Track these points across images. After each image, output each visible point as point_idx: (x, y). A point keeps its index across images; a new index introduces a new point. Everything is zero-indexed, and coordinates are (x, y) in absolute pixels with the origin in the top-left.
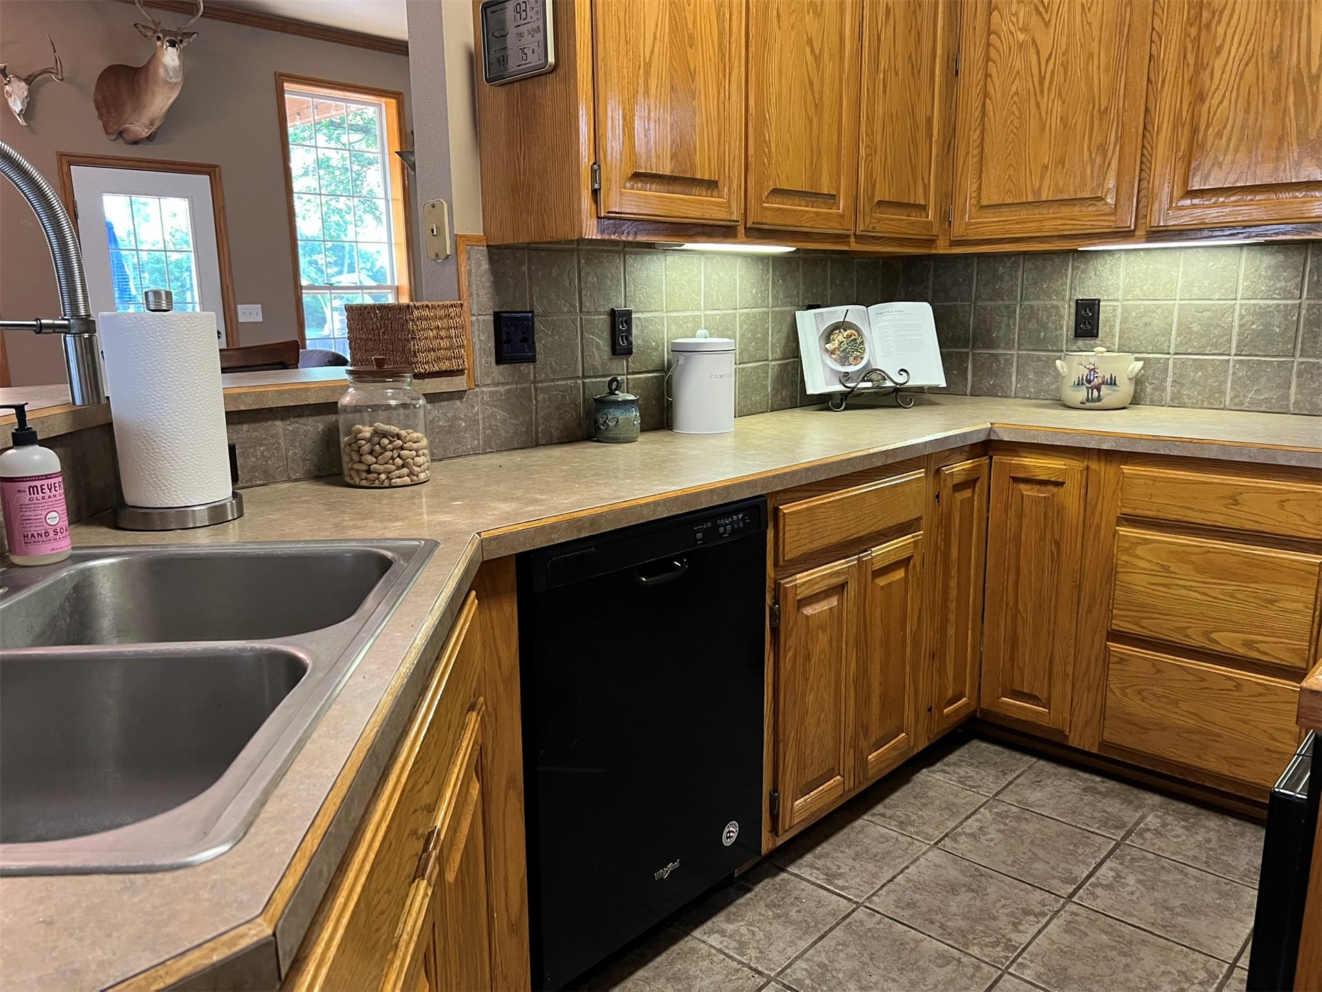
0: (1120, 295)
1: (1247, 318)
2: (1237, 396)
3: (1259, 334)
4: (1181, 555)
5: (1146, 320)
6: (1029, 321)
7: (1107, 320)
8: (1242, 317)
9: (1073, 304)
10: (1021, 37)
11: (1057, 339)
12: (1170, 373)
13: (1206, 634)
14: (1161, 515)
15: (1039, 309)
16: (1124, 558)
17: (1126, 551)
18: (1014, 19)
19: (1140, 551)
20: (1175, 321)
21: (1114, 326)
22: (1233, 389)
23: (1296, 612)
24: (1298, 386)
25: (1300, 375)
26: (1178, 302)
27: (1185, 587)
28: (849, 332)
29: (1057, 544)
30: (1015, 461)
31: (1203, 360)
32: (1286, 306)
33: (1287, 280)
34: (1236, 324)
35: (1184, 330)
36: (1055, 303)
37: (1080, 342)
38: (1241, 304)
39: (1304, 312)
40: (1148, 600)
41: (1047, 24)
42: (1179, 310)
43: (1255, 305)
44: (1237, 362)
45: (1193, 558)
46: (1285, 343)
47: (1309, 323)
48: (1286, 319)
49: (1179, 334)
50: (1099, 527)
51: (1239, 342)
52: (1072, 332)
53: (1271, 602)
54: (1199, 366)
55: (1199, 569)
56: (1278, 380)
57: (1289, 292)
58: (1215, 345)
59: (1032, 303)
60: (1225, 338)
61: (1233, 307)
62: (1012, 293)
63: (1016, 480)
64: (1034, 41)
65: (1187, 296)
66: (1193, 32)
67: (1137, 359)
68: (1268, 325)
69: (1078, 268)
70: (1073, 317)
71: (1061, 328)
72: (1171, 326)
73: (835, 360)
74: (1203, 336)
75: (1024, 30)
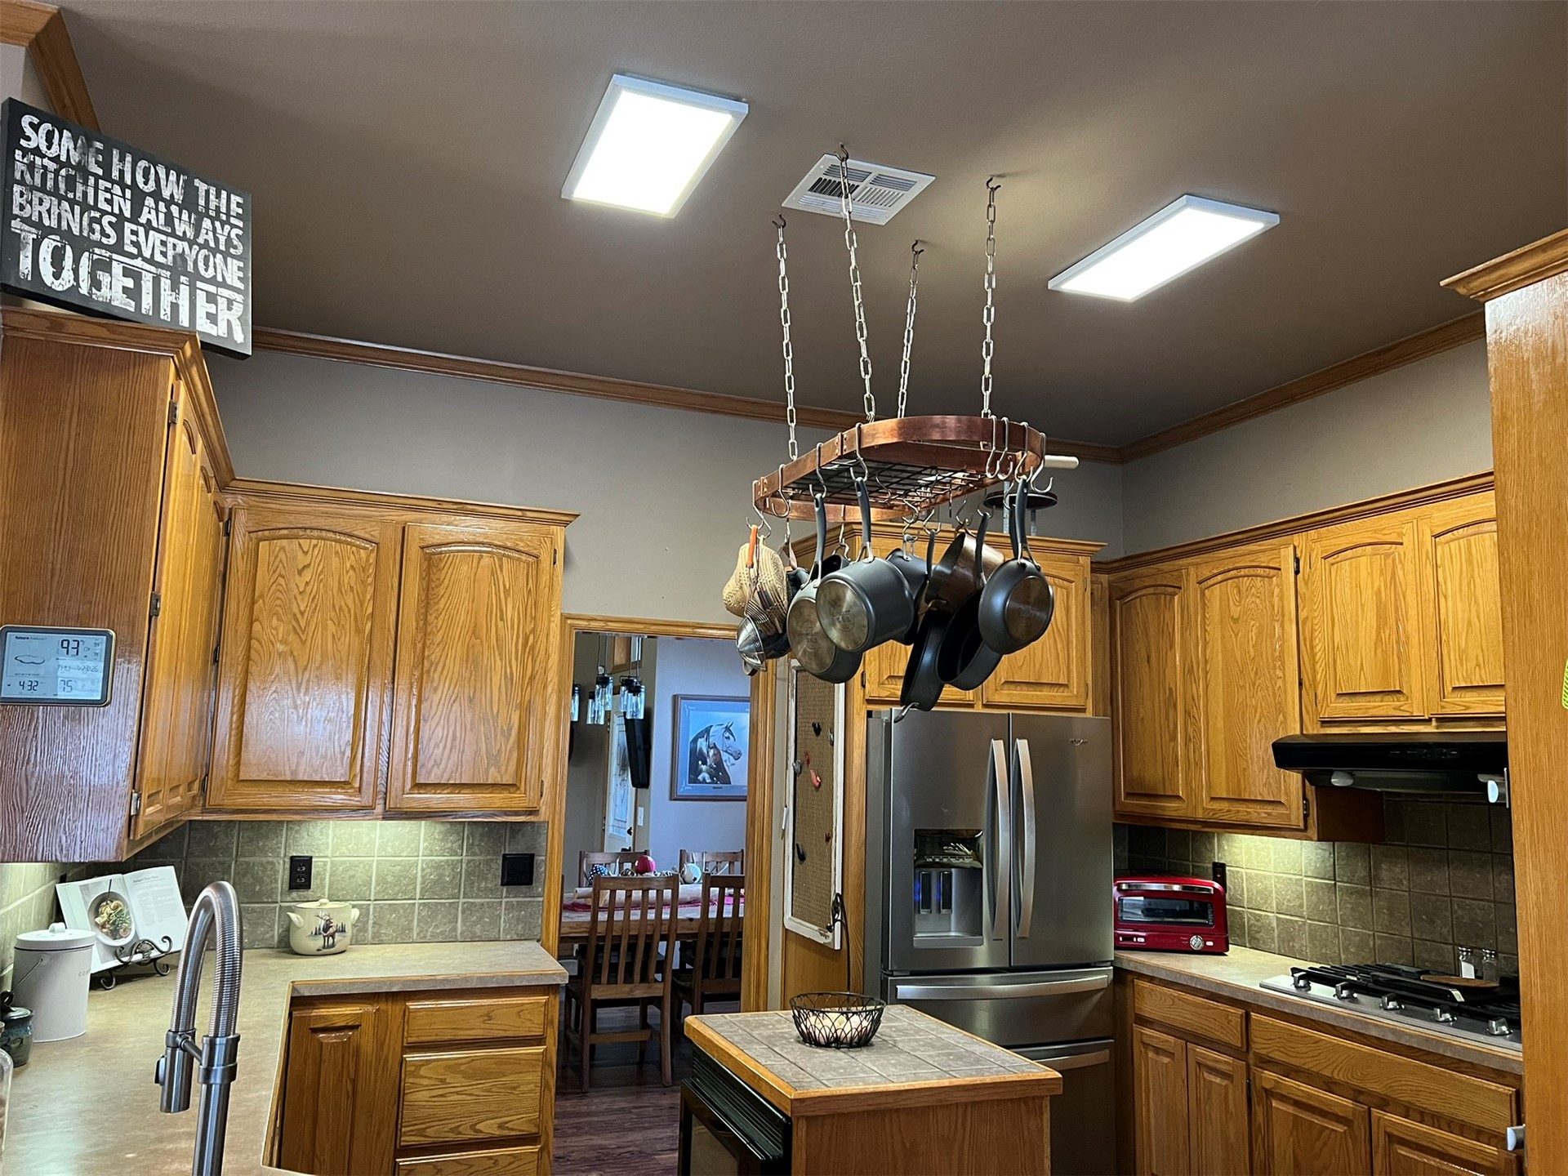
0: (329, 852)
1: (428, 870)
2: (421, 931)
3: (436, 883)
4: (453, 1067)
5: (352, 873)
6: (244, 876)
7: (318, 873)
8: (423, 870)
9: (288, 860)
10: (280, 647)
11: (272, 891)
12: (371, 917)
13: (473, 1127)
14: (438, 1038)
15: (254, 866)
16: (411, 1080)
17: (414, 1074)
18: (274, 632)
19: (423, 1072)
20: (374, 873)
21: (325, 879)
22: (418, 925)
23: (530, 1092)
24: (463, 920)
25: (463, 912)
26: (376, 858)
27: (457, 1093)
28: (115, 902)
29: (354, 1082)
30: (315, 1013)
31: (395, 904)
32: (453, 861)
33: (452, 842)
34: (419, 875)
35: (382, 881)
36: (270, 859)
37: (294, 894)
38: (423, 861)
39: (464, 865)
40: (431, 1111)
41: (303, 643)
42: (377, 865)
43: (432, 861)
44: (420, 904)
45: (463, 1068)
46: (453, 889)
47: (468, 874)
48: (453, 871)
49: (378, 884)
50: (387, 1058)
51: (422, 889)
52: (286, 886)
53: (514, 1088)
54: (393, 909)
55: (466, 1076)
56: (450, 917)
57: (455, 851)
58: (405, 893)
59: (247, 859)
60: (411, 887)
61: (417, 862)
62: (227, 850)
63: (316, 1031)
64: (292, 653)
65: (383, 853)
66: (417, 673)
67: (354, 906)
68: (441, 876)
69: (292, 829)
70: (287, 872)
71: (276, 882)
72: (371, 877)
73: (107, 934)
74: (396, 886)
75: (284, 642)
